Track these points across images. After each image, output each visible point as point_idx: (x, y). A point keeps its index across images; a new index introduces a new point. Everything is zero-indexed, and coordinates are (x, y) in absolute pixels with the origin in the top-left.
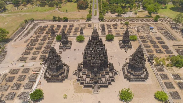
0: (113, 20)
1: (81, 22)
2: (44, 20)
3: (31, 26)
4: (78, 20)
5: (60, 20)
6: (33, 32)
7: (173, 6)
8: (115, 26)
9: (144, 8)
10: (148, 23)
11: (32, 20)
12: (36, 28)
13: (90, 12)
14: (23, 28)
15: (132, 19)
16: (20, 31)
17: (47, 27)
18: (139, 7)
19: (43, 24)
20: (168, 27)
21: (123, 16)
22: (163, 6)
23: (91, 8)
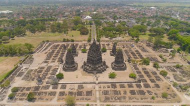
0: (107, 41)
1: (83, 42)
2: (56, 41)
3: (47, 45)
4: (81, 41)
5: (68, 41)
6: (49, 48)
7: (150, 33)
8: (108, 45)
9: (129, 34)
10: (131, 43)
11: (48, 41)
12: (52, 46)
13: (90, 36)
14: (42, 46)
15: (121, 41)
16: (40, 48)
17: (59, 45)
18: (126, 33)
19: (56, 44)
20: (145, 46)
21: (114, 39)
22: (143, 33)
23: (90, 34)
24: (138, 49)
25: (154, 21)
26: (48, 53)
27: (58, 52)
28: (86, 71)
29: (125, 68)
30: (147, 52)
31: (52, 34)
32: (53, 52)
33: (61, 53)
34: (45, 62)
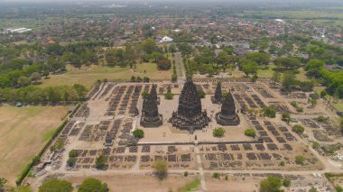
0: (203, 80)
1: (165, 82)
2: (120, 81)
3: (106, 87)
4: (161, 81)
5: (139, 80)
6: (110, 92)
7: (275, 67)
8: (206, 86)
9: (241, 69)
10: (245, 83)
11: (106, 81)
12: (113, 88)
13: (175, 72)
14: (97, 88)
15: (226, 80)
16: (95, 91)
17: (125, 87)
18: (234, 67)
19: (120, 85)
20: (267, 87)
21: (216, 77)
22: (264, 66)
23: (174, 68)
24: (255, 93)
25: (281, 46)
26: (110, 100)
27: (127, 98)
28: (178, 127)
29: (238, 122)
30: (272, 97)
31: (109, 69)
32: (118, 98)
33: (131, 99)
34: (110, 114)
